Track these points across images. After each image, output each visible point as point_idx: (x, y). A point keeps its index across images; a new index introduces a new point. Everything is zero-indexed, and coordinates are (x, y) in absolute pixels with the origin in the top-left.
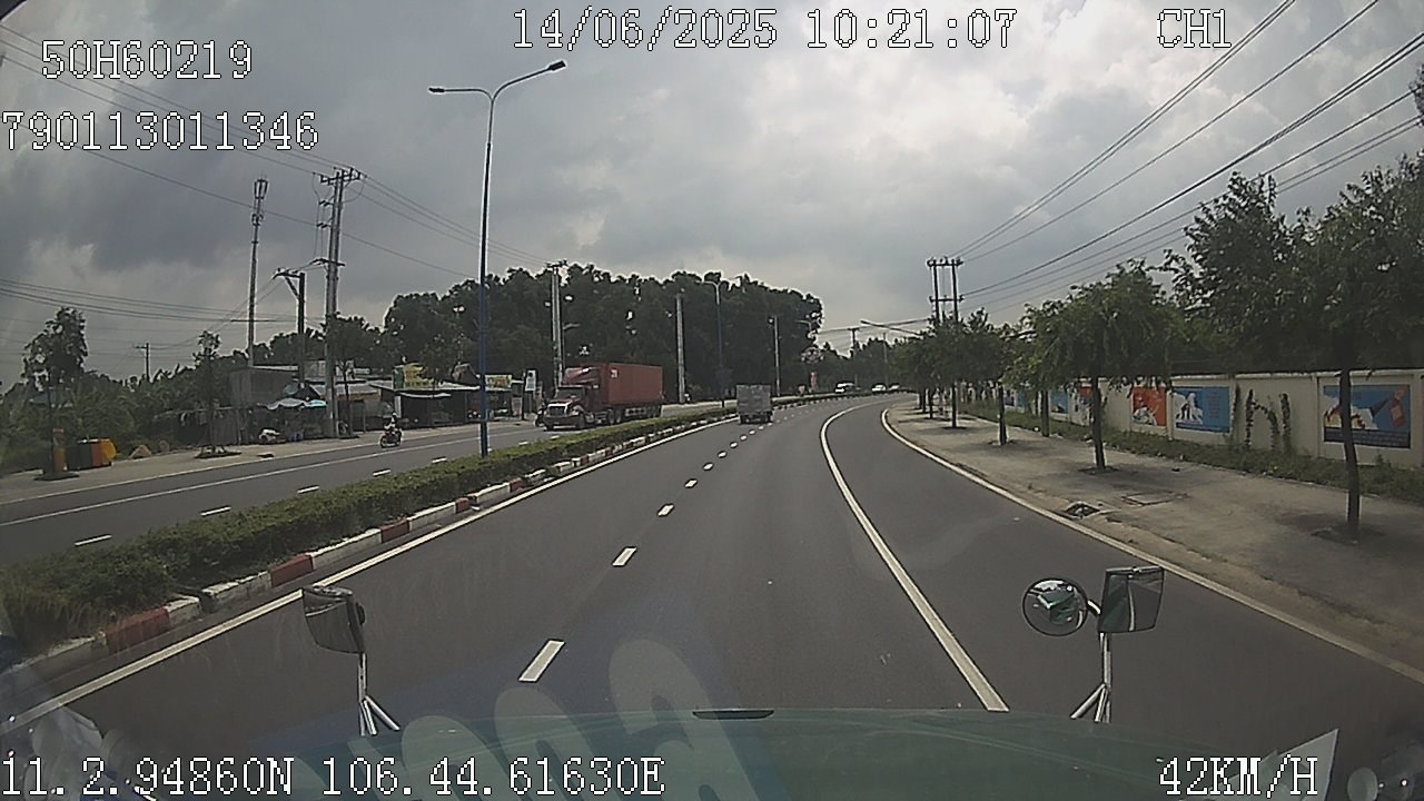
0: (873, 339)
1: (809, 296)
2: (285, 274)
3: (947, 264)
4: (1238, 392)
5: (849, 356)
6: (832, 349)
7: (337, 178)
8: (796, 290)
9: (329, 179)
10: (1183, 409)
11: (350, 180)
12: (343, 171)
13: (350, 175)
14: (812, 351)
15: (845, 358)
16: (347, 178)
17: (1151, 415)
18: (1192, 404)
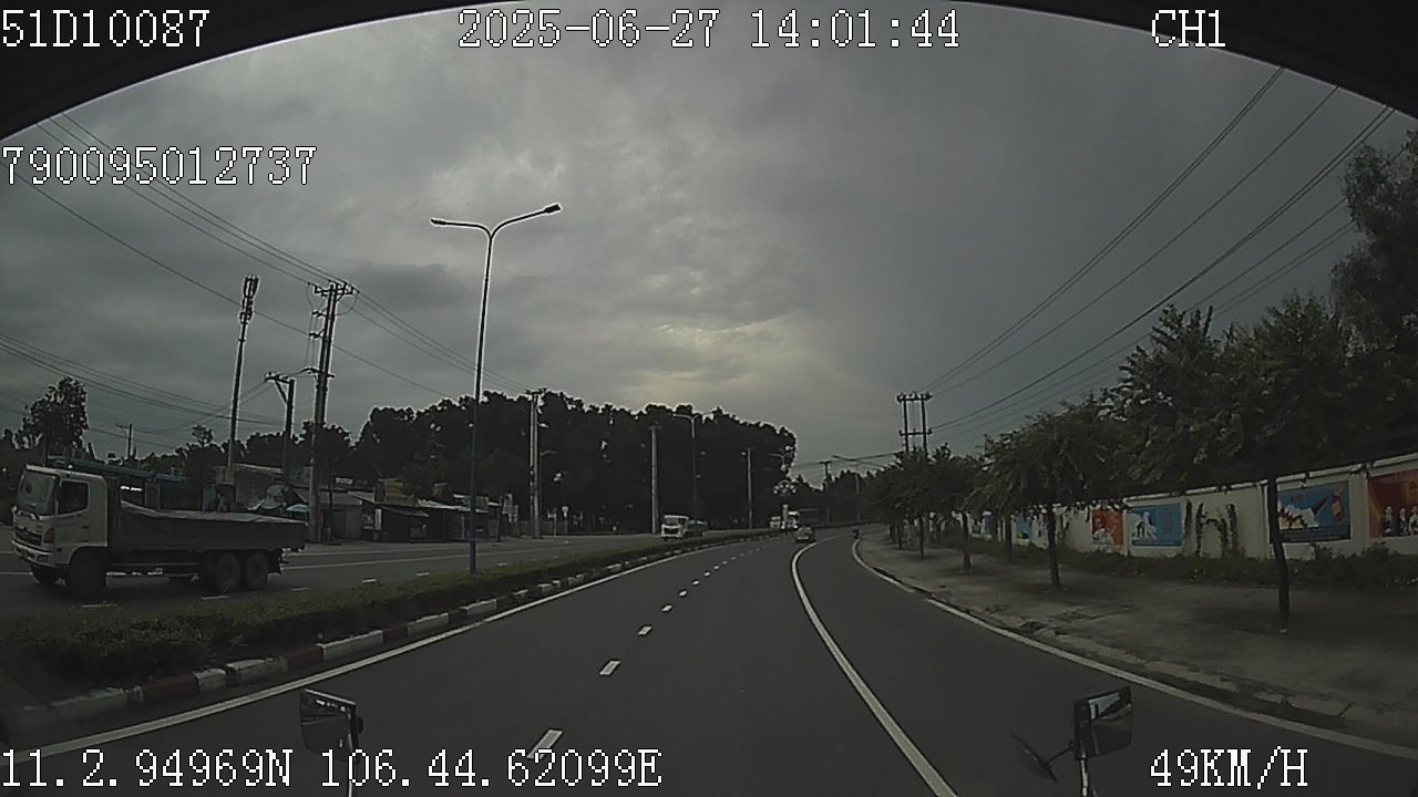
0: (845, 471)
1: (783, 430)
2: (276, 378)
3: (916, 398)
4: (1189, 506)
5: (821, 488)
6: (805, 481)
7: (331, 290)
8: (769, 423)
9: (323, 291)
10: (1139, 527)
11: (342, 294)
12: (337, 285)
13: (343, 289)
14: (784, 484)
15: (818, 490)
16: (340, 292)
17: (1109, 535)
18: (1147, 521)
